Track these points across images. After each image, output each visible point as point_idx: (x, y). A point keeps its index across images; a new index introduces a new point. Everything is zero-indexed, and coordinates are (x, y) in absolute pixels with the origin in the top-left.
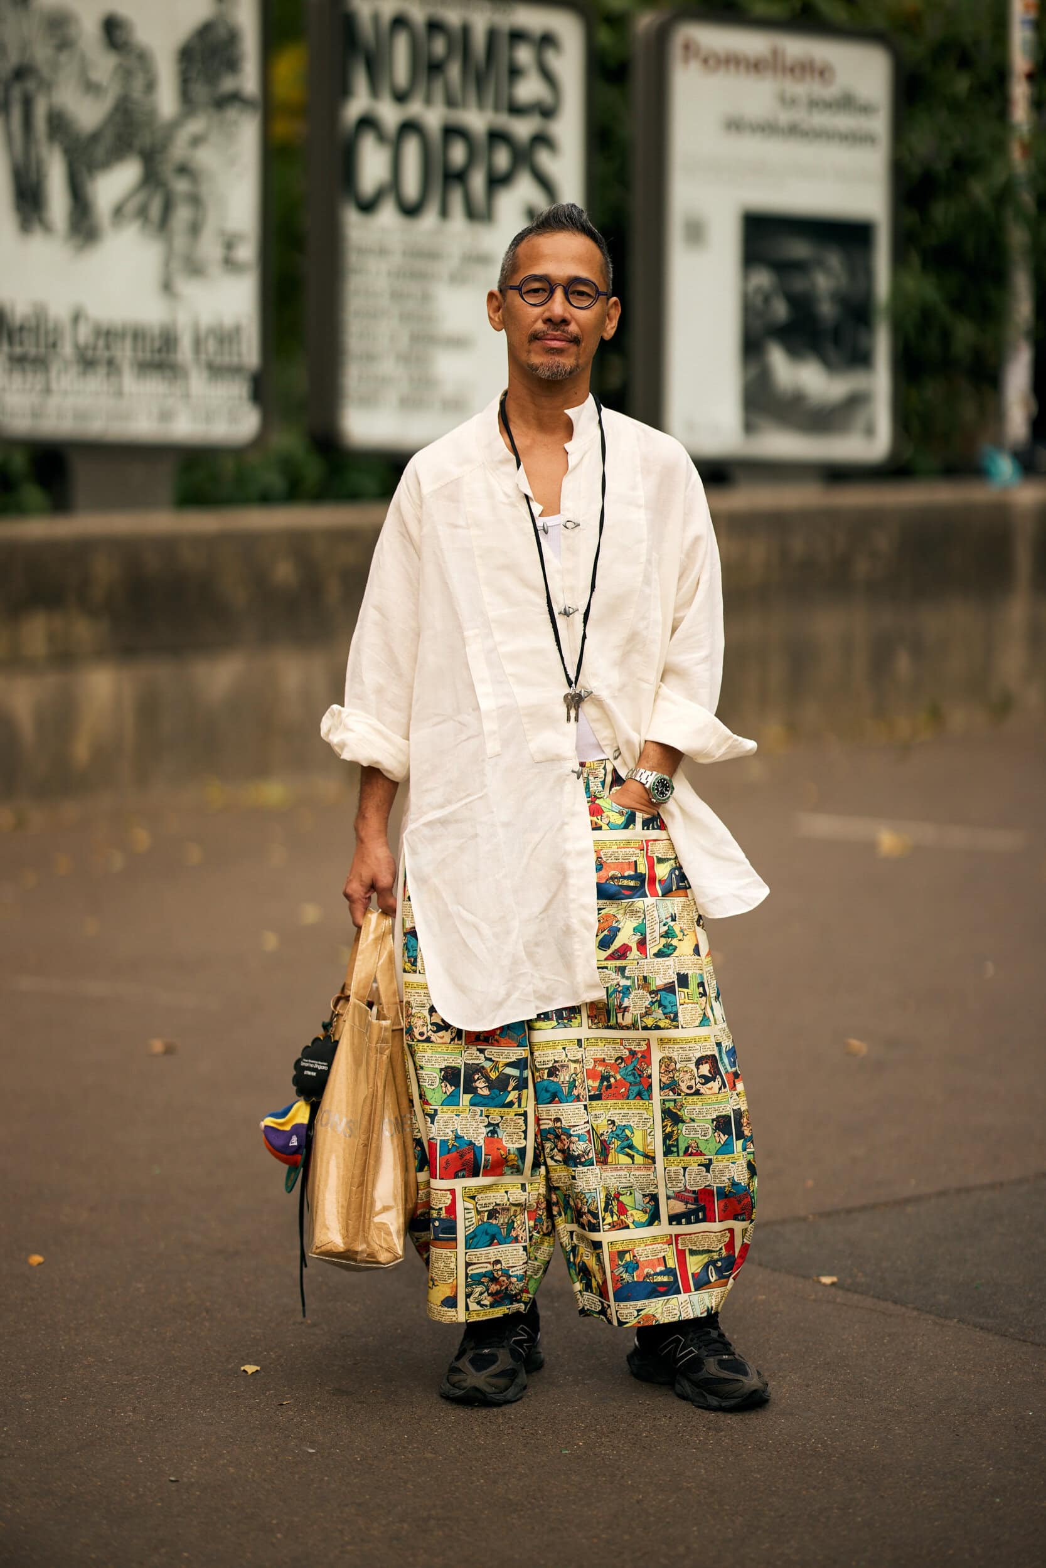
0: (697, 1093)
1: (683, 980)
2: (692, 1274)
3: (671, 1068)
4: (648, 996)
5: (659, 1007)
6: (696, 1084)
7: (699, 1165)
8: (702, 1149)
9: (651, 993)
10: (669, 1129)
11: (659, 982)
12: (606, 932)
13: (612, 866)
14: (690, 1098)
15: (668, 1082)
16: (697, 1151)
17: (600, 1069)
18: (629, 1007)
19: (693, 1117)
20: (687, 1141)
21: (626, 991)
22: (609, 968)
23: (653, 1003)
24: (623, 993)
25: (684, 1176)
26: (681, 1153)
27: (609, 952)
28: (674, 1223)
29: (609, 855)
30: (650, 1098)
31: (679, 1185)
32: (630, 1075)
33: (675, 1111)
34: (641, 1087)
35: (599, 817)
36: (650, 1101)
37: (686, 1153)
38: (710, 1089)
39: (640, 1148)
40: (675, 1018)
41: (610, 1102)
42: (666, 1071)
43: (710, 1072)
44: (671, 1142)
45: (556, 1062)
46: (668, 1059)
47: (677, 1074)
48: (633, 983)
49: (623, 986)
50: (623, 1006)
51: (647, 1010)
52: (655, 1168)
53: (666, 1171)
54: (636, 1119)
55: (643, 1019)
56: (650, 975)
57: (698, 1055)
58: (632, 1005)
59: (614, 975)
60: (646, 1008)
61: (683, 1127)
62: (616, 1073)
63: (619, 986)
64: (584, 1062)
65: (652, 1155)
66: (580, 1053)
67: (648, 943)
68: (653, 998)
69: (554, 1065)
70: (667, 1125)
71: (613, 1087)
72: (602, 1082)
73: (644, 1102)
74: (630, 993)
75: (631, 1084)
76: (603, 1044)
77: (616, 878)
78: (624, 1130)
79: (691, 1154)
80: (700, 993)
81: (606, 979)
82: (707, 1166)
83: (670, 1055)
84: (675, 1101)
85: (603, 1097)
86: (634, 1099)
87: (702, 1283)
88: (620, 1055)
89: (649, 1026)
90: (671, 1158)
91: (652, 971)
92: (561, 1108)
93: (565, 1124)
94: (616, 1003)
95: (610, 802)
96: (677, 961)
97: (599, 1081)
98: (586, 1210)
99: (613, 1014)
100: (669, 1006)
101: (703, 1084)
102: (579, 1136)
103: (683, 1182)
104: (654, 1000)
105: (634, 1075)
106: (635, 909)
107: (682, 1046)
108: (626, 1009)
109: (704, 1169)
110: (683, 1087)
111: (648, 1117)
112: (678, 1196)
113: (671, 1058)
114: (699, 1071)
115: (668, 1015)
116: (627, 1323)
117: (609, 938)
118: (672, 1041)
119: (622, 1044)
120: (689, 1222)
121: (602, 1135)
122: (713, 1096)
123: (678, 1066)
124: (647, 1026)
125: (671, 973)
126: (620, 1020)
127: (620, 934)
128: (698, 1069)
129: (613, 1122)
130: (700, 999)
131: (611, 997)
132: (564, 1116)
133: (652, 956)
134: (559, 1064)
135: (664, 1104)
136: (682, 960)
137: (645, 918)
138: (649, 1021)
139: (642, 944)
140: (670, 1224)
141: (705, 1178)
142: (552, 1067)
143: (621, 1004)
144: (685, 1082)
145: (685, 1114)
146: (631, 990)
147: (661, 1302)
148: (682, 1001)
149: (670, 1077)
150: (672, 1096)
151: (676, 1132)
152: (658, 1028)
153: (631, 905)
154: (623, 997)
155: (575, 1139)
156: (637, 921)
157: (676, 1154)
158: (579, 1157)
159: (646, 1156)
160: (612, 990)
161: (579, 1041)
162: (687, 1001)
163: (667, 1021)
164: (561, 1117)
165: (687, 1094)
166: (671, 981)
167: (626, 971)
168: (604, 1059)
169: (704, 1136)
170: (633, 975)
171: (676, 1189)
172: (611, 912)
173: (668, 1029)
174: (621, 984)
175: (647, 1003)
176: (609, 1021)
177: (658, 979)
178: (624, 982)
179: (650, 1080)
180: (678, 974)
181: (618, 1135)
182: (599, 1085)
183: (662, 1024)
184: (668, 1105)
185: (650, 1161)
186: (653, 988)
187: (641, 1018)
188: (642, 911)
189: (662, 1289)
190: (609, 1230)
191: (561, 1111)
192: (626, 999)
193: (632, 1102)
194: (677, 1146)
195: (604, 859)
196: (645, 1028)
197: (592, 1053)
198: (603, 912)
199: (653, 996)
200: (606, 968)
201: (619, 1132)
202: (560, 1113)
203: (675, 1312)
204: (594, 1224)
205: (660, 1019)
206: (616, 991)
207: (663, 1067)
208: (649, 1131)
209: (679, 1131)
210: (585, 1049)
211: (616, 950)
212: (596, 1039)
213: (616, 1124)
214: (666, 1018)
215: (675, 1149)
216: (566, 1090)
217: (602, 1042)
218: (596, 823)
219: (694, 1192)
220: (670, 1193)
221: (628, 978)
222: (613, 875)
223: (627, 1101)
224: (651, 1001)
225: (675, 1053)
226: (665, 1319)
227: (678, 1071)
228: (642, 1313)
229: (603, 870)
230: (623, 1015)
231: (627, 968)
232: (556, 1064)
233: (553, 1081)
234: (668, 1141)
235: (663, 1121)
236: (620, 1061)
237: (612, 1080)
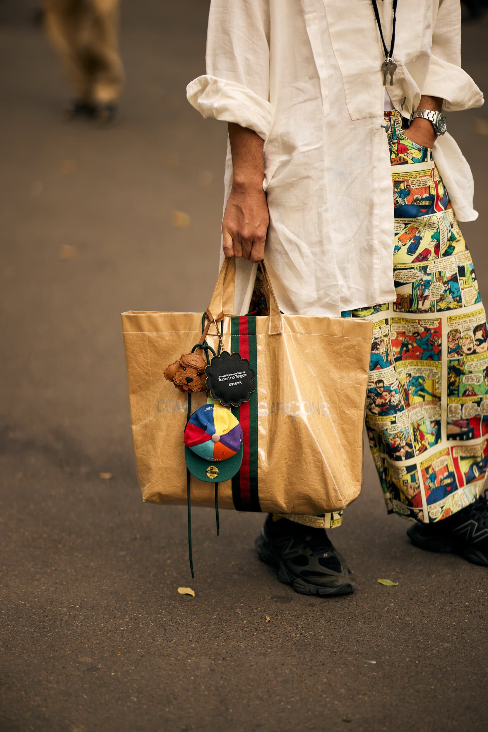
0: (474, 352)
1: (462, 270)
2: (465, 474)
3: (457, 337)
4: (443, 286)
5: (450, 293)
6: (473, 346)
7: (473, 402)
8: (476, 391)
9: (444, 283)
10: (452, 379)
11: (448, 274)
12: (412, 241)
13: (416, 191)
14: (469, 357)
15: (454, 348)
16: (472, 393)
17: (401, 339)
18: (429, 295)
19: (471, 370)
20: (465, 387)
21: (427, 284)
22: (415, 268)
23: (446, 291)
24: (425, 286)
25: (461, 410)
26: (461, 395)
27: (415, 256)
28: (451, 439)
29: (414, 183)
30: (440, 359)
31: (457, 416)
32: (424, 344)
33: (458, 367)
34: (432, 352)
35: (406, 154)
36: (439, 362)
37: (464, 395)
38: (483, 348)
39: (430, 391)
40: (460, 301)
41: (407, 361)
42: (453, 340)
43: (483, 336)
44: (453, 388)
45: (376, 339)
46: (455, 331)
47: (461, 341)
48: (433, 278)
49: (425, 281)
50: (425, 295)
51: (442, 296)
52: (440, 404)
53: (449, 406)
54: (427, 373)
55: (439, 304)
56: (442, 270)
57: (475, 325)
58: (431, 294)
59: (419, 273)
60: (441, 295)
61: (464, 378)
62: (413, 342)
63: (422, 281)
64: (390, 335)
65: (439, 395)
66: (387, 329)
67: (441, 246)
68: (446, 287)
69: (375, 341)
70: (451, 377)
71: (411, 351)
72: (402, 348)
73: (434, 362)
74: (430, 285)
75: (424, 350)
76: (404, 323)
77: (419, 200)
78: (417, 380)
79: (468, 395)
80: (472, 279)
81: (413, 276)
82: (479, 403)
83: (456, 328)
84: (458, 360)
85: (403, 358)
86: (427, 359)
87: (471, 479)
88: (417, 331)
89: (443, 308)
90: (453, 398)
91: (443, 267)
92: (383, 372)
93: (386, 383)
94: (419, 294)
95: (411, 142)
96: (456, 257)
97: (400, 347)
98: (404, 444)
99: (415, 301)
100: (456, 291)
101: (478, 345)
102: (395, 390)
103: (460, 414)
104: (447, 288)
105: (427, 344)
106: (432, 221)
107: (465, 320)
108: (426, 297)
109: (476, 405)
110: (465, 349)
111: (437, 371)
112: (456, 423)
113: (457, 330)
114: (476, 336)
115: (456, 299)
116: (436, 518)
117: (414, 245)
118: (458, 318)
119: (419, 323)
120: (462, 439)
121: (404, 385)
122: (484, 354)
123: (462, 335)
124: (441, 308)
125: (455, 267)
126: (420, 306)
127: (422, 242)
128: (475, 334)
129: (410, 375)
130: (473, 283)
131: (415, 289)
132: (386, 378)
133: (442, 256)
134: (379, 340)
135: (450, 363)
136: (460, 256)
137: (439, 228)
138: (443, 305)
139: (437, 248)
140: (448, 439)
141: (477, 410)
142: (374, 343)
143: (423, 294)
144: (466, 346)
145: (466, 368)
146: (431, 283)
147: (451, 498)
148: (462, 287)
149: (456, 344)
150: (456, 357)
151: (458, 381)
152: (449, 309)
153: (430, 218)
154: (425, 289)
155: (393, 393)
156: (433, 231)
157: (457, 395)
158: (397, 405)
159: (434, 396)
160: (417, 284)
161: (387, 320)
162: (465, 286)
163: (455, 303)
164: (383, 379)
165: (467, 354)
166: (455, 273)
167: (428, 269)
168: (404, 333)
169: (478, 382)
170: (432, 272)
171: (454, 419)
172: (415, 226)
173: (455, 308)
174: (423, 280)
175: (442, 291)
176: (411, 307)
177: (447, 272)
178: (426, 278)
179: (440, 348)
180: (459, 267)
181: (413, 383)
182: (400, 350)
183: (451, 306)
184: (453, 363)
185: (437, 399)
186: (445, 280)
187: (437, 303)
188: (437, 223)
189: (449, 489)
190: (419, 454)
191: (383, 374)
192: (427, 290)
193: (425, 362)
194: (458, 390)
195: (411, 186)
196: (440, 310)
197: (396, 328)
198: (409, 226)
199: (446, 285)
200: (413, 268)
201: (414, 381)
202: (382, 376)
203: (459, 503)
204: (411, 452)
205: (450, 302)
206: (420, 284)
207: (451, 337)
208: (437, 381)
209: (460, 380)
210: (390, 325)
211: (420, 254)
212: (399, 319)
213: (412, 376)
214: (454, 301)
215: (456, 392)
216: (384, 358)
217: (404, 321)
218: (404, 159)
219: (467, 420)
220: (450, 420)
221: (429, 274)
222: (416, 198)
223: (420, 361)
224: (445, 290)
225: (460, 326)
226: (455, 509)
227: (462, 338)
228: (444, 508)
229: (410, 195)
230: (423, 302)
231: (428, 267)
232: (377, 341)
233: (375, 354)
234: (451, 387)
235: (449, 374)
236: (417, 335)
237: (410, 347)
